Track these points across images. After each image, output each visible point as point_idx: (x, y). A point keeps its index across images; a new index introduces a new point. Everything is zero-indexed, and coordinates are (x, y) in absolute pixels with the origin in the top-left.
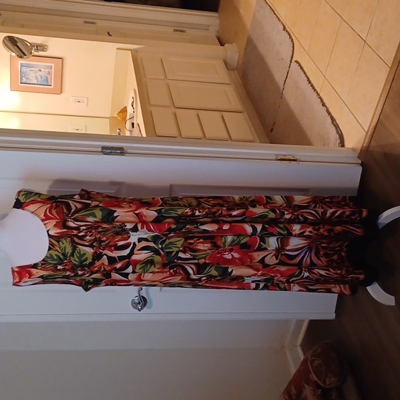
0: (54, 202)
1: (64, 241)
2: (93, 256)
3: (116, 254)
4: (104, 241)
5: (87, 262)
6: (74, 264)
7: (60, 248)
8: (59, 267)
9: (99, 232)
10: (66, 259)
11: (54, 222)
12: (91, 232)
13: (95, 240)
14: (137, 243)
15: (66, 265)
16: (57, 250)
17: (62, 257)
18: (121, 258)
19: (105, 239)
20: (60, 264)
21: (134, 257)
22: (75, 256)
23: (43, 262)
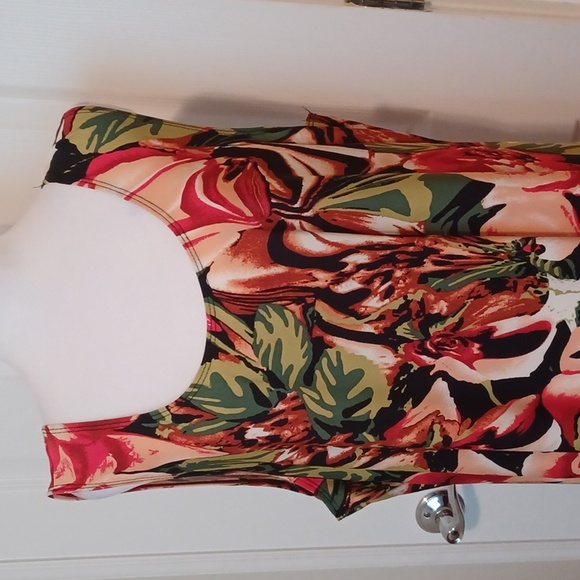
0: (216, 154)
1: (275, 319)
2: (394, 381)
3: (487, 372)
4: (440, 318)
5: (372, 410)
6: (318, 421)
7: (256, 348)
8: (254, 432)
9: (423, 279)
10: (282, 397)
11: (229, 233)
12: (388, 276)
13: (403, 313)
14: (572, 326)
15: (282, 423)
16: (241, 358)
17: (264, 387)
18: (509, 390)
19: (442, 307)
20: (257, 420)
21: (558, 386)
22: (320, 383)
23: (182, 411)
